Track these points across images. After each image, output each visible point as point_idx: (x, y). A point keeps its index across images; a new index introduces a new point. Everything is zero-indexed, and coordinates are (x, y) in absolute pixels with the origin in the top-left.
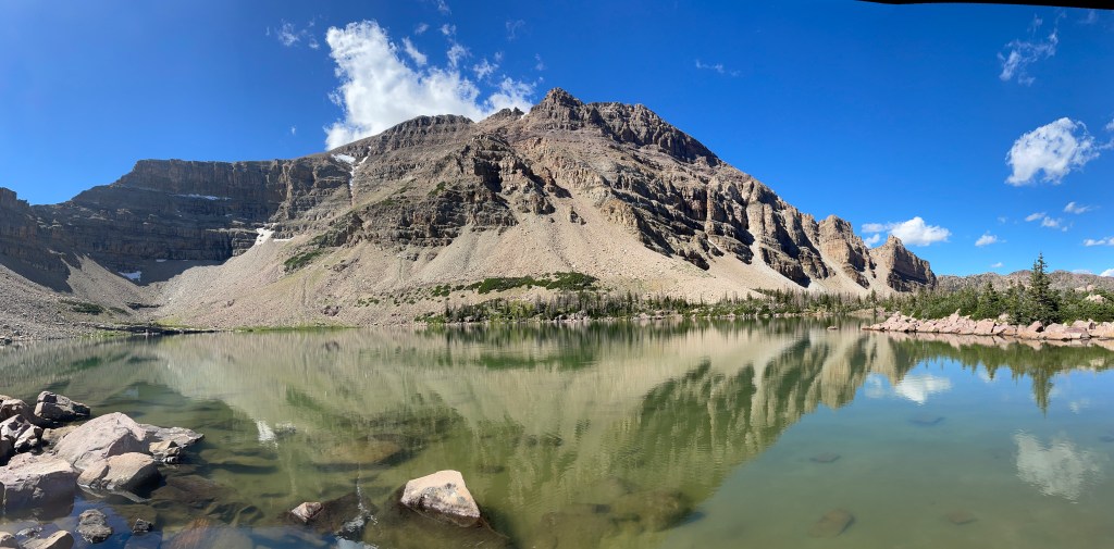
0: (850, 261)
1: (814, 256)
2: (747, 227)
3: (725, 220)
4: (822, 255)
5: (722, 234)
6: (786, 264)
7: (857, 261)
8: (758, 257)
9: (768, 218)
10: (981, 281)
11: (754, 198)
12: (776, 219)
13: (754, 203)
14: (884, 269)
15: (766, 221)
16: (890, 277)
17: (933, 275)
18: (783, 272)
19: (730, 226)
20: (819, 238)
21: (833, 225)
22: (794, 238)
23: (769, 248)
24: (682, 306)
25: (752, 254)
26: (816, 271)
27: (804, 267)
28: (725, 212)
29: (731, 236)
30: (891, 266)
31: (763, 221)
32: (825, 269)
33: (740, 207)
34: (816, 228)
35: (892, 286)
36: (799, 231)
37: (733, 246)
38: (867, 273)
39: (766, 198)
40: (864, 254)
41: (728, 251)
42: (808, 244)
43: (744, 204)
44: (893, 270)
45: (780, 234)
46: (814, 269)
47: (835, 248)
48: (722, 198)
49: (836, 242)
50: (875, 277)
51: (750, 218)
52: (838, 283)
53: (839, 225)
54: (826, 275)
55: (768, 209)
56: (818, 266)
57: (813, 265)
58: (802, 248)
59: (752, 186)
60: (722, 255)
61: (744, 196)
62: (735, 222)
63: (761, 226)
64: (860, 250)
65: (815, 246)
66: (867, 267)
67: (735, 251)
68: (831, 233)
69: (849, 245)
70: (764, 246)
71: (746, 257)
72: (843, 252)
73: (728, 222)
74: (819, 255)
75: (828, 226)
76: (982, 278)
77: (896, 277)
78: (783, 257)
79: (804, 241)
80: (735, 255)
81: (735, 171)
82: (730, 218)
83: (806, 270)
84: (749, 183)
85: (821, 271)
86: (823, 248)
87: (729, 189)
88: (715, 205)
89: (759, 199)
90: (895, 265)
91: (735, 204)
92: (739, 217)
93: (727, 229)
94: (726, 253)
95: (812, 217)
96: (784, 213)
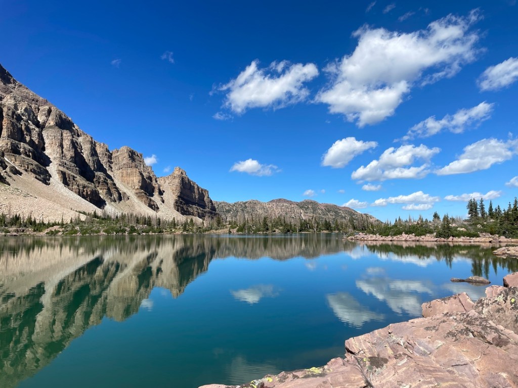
0: (142, 188)
1: (109, 181)
2: (44, 149)
3: (22, 139)
4: (116, 181)
5: (19, 153)
6: (84, 187)
7: (147, 188)
8: (56, 178)
9: (67, 143)
10: (246, 207)
11: (52, 123)
12: (74, 145)
13: (51, 127)
14: (171, 196)
15: (65, 146)
16: (176, 202)
17: (211, 201)
18: (80, 194)
19: (27, 146)
20: (112, 165)
21: (126, 155)
22: (91, 164)
23: (68, 172)
24: (39, 226)
25: (50, 176)
26: (111, 195)
27: (101, 191)
28: (22, 132)
29: (29, 156)
30: (177, 193)
31: (61, 146)
32: (120, 194)
33: (37, 129)
34: (110, 157)
35: (178, 210)
36: (95, 158)
37: (30, 167)
38: (156, 198)
39: (64, 124)
40: (154, 181)
41: (26, 171)
42: (104, 171)
43: (41, 127)
44: (179, 197)
45: (78, 159)
46: (109, 193)
47: (128, 175)
48: (19, 118)
49: (129, 171)
50: (163, 202)
51: (47, 141)
52: (132, 206)
53: (132, 155)
54: (120, 199)
55: (67, 135)
56: (113, 190)
57: (109, 189)
58: (98, 174)
59: (49, 111)
60: (21, 174)
61: (41, 119)
62: (31, 143)
63: (59, 150)
64: (150, 178)
65: (109, 172)
66: (156, 194)
67: (33, 171)
68: (125, 162)
69: (141, 174)
70: (61, 168)
71: (45, 178)
72: (136, 180)
73: (25, 142)
74: (112, 180)
75: (121, 155)
76: (247, 205)
77: (181, 202)
78: (81, 181)
79: (100, 168)
80: (33, 175)
81: (31, 94)
82: (28, 139)
83: (102, 194)
84: (47, 107)
85: (115, 196)
86: (116, 175)
87: (26, 110)
88: (13, 124)
89: (57, 124)
90: (181, 193)
91: (32, 126)
92: (35, 138)
93: (24, 148)
94: (24, 172)
95: (107, 146)
96: (80, 140)
